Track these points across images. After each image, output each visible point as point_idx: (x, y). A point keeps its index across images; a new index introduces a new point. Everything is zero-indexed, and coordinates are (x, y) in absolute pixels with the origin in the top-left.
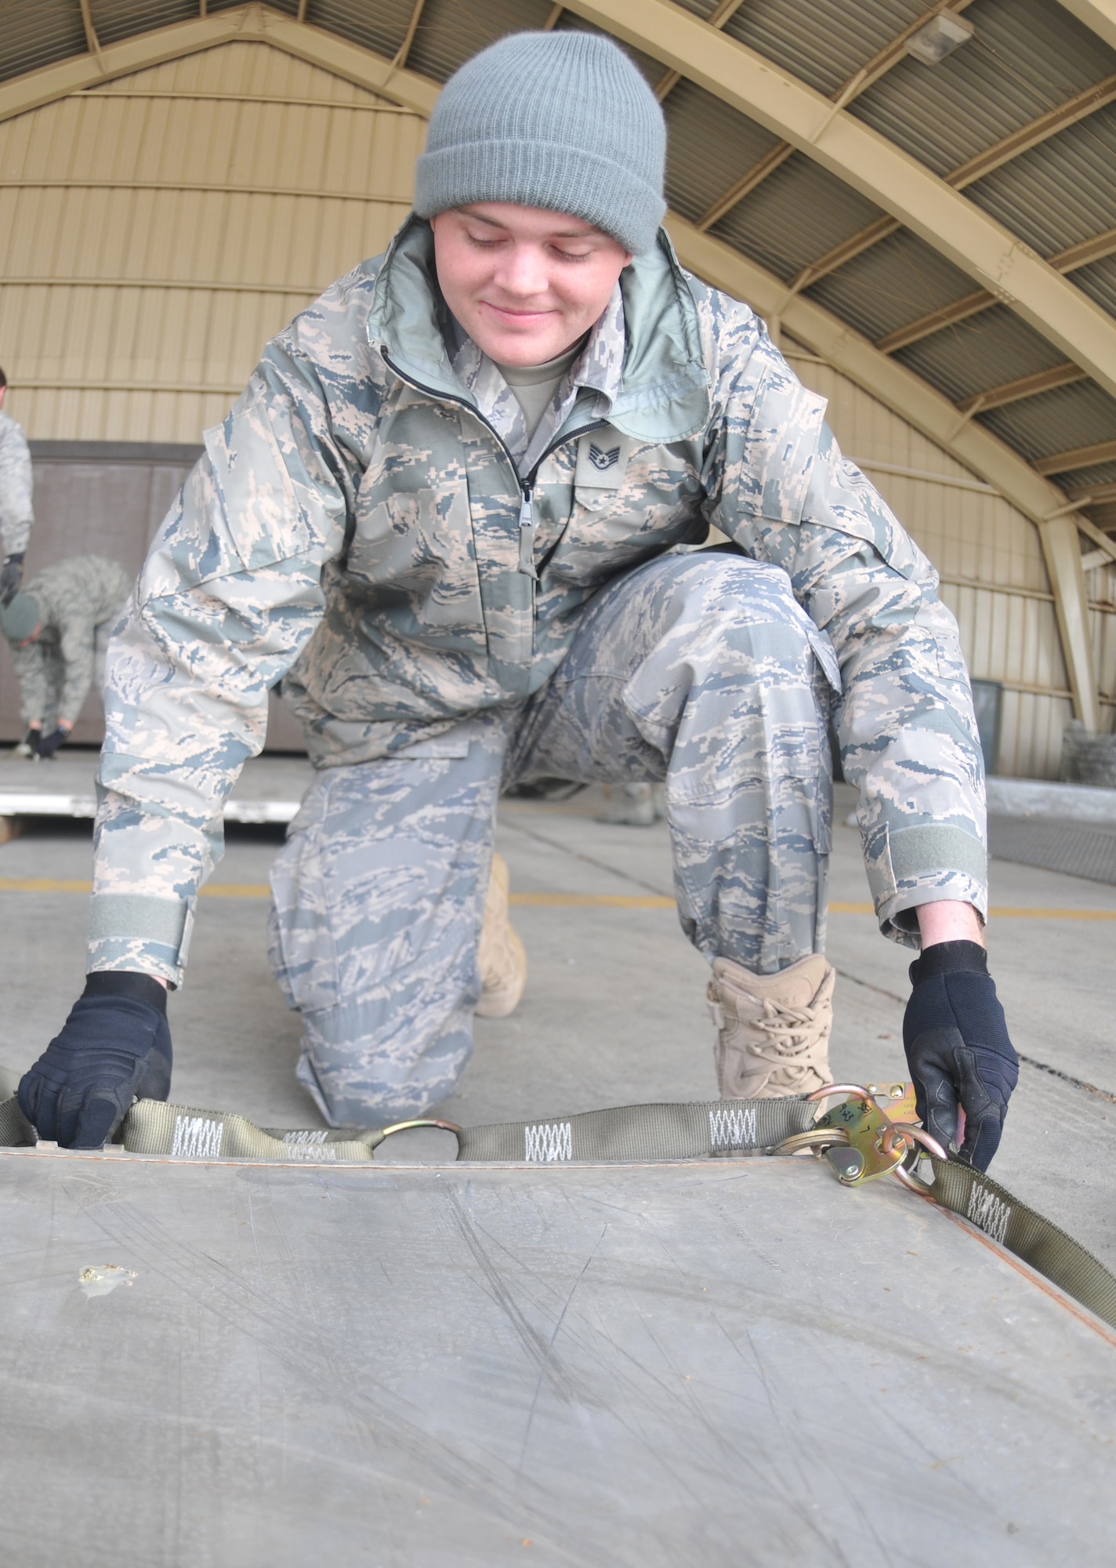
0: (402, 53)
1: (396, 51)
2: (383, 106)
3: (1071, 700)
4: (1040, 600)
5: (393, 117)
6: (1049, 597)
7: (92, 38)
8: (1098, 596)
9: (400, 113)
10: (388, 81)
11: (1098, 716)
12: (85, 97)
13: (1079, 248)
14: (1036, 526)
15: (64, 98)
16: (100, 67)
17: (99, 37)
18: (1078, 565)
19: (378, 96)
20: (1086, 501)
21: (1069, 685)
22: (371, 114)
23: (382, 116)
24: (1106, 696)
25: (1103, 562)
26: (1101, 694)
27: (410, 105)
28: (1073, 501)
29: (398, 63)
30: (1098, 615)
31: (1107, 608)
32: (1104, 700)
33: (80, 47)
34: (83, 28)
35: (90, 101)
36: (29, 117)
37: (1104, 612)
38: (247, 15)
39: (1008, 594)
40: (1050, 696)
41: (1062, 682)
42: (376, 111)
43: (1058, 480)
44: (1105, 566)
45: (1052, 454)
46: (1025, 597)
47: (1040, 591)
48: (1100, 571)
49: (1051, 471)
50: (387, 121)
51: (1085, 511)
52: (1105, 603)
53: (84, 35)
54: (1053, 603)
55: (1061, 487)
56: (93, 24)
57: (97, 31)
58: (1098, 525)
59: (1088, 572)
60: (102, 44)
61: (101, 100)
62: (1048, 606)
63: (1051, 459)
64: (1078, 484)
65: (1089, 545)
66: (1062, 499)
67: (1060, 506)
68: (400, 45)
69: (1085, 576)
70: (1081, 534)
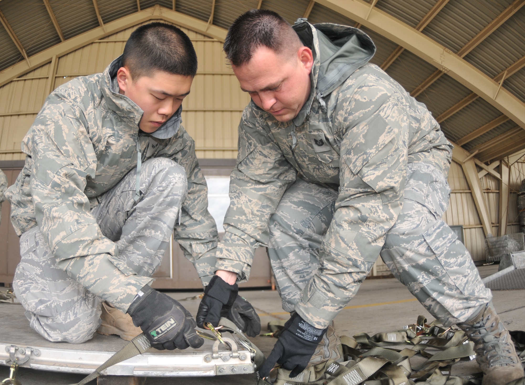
0: (211, 18)
1: (208, 18)
2: (207, 39)
3: (482, 228)
4: (466, 193)
5: (211, 43)
6: (469, 191)
7: (100, 20)
8: (485, 188)
9: (213, 42)
10: (207, 30)
11: (492, 231)
12: (100, 43)
13: (467, 46)
14: (460, 166)
15: (92, 43)
16: (104, 31)
17: (103, 20)
18: (477, 177)
19: (205, 36)
20: (476, 152)
21: (481, 222)
22: (203, 43)
23: (207, 43)
24: (494, 224)
25: (485, 174)
26: (492, 223)
27: (217, 38)
28: (472, 154)
29: (210, 23)
30: (486, 194)
31: (489, 191)
32: (493, 225)
33: (96, 24)
34: (96, 16)
35: (101, 44)
36: (81, 51)
37: (488, 193)
38: (155, 10)
39: (455, 193)
40: (475, 228)
41: (478, 222)
42: (205, 41)
43: (466, 147)
44: (485, 176)
45: (462, 137)
46: (461, 193)
47: (465, 190)
48: (484, 178)
49: (463, 144)
50: (208, 45)
51: (476, 157)
52: (488, 189)
53: (97, 19)
54: (471, 193)
55: (466, 150)
56: (100, 14)
57: (102, 18)
58: (481, 161)
59: (480, 179)
60: (104, 23)
61: (105, 44)
62: (469, 195)
63: (462, 139)
64: (472, 147)
65: (480, 169)
66: (468, 154)
67: (468, 156)
68: (210, 16)
69: (480, 180)
70: (477, 165)
